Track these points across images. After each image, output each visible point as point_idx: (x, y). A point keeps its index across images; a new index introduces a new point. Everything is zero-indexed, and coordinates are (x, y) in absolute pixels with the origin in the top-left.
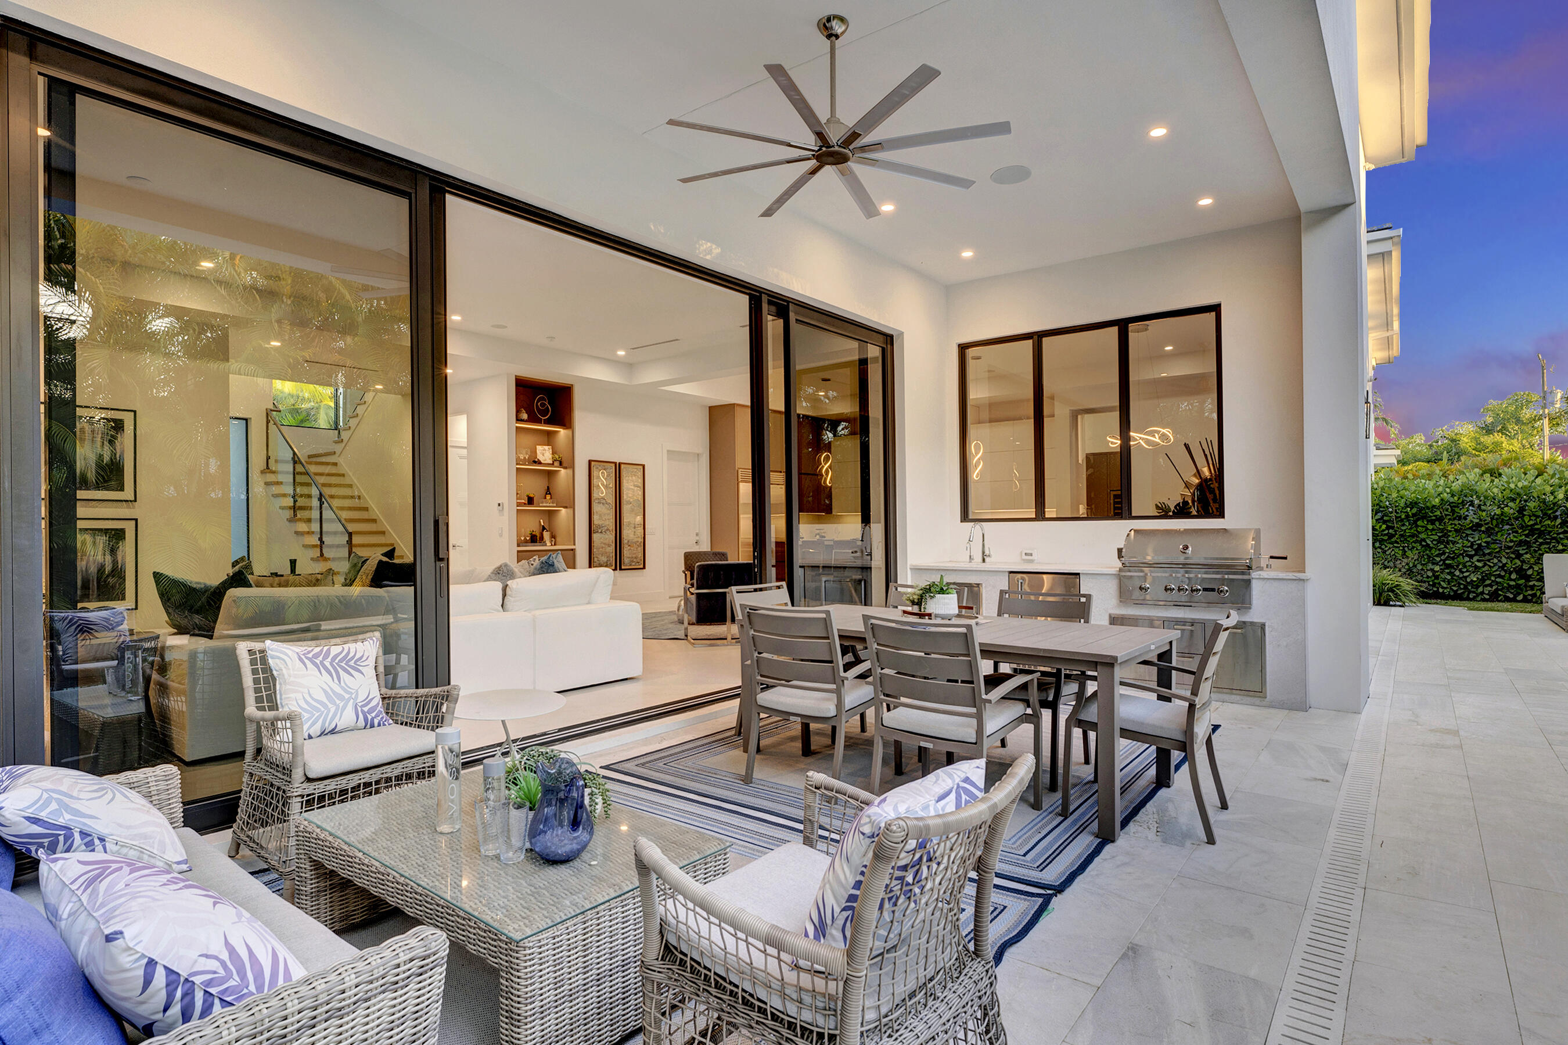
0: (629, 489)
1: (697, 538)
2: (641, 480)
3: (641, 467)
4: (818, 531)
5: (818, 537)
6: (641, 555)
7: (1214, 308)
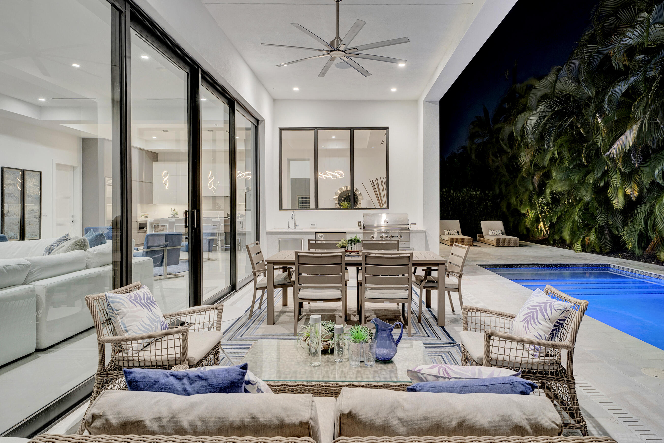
0: (30, 187)
1: (73, 219)
2: (38, 182)
3: (39, 173)
4: (142, 214)
5: (143, 217)
6: (38, 230)
7: (386, 129)
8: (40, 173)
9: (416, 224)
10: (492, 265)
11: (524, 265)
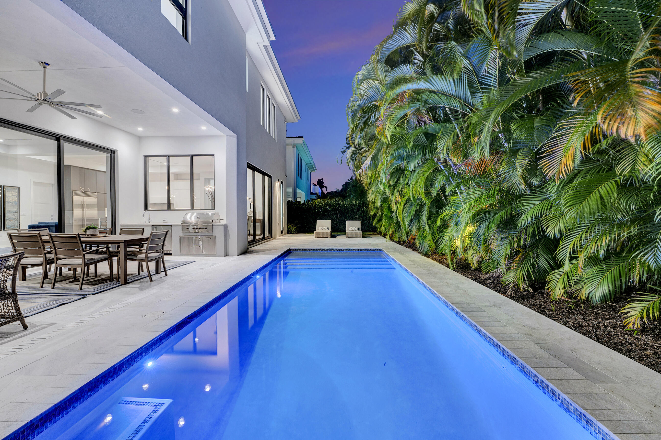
0: (9, 197)
1: (52, 217)
2: (17, 193)
3: (17, 188)
6: (17, 224)
7: (213, 155)
8: (19, 188)
9: (223, 220)
10: (302, 249)
11: (324, 249)
